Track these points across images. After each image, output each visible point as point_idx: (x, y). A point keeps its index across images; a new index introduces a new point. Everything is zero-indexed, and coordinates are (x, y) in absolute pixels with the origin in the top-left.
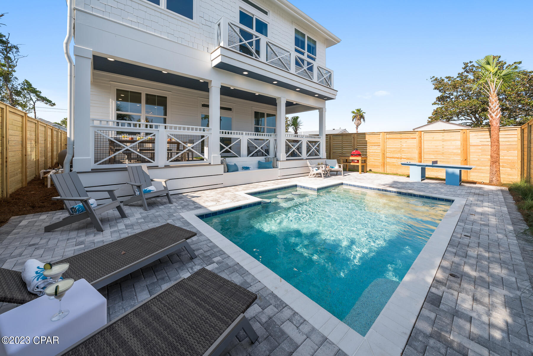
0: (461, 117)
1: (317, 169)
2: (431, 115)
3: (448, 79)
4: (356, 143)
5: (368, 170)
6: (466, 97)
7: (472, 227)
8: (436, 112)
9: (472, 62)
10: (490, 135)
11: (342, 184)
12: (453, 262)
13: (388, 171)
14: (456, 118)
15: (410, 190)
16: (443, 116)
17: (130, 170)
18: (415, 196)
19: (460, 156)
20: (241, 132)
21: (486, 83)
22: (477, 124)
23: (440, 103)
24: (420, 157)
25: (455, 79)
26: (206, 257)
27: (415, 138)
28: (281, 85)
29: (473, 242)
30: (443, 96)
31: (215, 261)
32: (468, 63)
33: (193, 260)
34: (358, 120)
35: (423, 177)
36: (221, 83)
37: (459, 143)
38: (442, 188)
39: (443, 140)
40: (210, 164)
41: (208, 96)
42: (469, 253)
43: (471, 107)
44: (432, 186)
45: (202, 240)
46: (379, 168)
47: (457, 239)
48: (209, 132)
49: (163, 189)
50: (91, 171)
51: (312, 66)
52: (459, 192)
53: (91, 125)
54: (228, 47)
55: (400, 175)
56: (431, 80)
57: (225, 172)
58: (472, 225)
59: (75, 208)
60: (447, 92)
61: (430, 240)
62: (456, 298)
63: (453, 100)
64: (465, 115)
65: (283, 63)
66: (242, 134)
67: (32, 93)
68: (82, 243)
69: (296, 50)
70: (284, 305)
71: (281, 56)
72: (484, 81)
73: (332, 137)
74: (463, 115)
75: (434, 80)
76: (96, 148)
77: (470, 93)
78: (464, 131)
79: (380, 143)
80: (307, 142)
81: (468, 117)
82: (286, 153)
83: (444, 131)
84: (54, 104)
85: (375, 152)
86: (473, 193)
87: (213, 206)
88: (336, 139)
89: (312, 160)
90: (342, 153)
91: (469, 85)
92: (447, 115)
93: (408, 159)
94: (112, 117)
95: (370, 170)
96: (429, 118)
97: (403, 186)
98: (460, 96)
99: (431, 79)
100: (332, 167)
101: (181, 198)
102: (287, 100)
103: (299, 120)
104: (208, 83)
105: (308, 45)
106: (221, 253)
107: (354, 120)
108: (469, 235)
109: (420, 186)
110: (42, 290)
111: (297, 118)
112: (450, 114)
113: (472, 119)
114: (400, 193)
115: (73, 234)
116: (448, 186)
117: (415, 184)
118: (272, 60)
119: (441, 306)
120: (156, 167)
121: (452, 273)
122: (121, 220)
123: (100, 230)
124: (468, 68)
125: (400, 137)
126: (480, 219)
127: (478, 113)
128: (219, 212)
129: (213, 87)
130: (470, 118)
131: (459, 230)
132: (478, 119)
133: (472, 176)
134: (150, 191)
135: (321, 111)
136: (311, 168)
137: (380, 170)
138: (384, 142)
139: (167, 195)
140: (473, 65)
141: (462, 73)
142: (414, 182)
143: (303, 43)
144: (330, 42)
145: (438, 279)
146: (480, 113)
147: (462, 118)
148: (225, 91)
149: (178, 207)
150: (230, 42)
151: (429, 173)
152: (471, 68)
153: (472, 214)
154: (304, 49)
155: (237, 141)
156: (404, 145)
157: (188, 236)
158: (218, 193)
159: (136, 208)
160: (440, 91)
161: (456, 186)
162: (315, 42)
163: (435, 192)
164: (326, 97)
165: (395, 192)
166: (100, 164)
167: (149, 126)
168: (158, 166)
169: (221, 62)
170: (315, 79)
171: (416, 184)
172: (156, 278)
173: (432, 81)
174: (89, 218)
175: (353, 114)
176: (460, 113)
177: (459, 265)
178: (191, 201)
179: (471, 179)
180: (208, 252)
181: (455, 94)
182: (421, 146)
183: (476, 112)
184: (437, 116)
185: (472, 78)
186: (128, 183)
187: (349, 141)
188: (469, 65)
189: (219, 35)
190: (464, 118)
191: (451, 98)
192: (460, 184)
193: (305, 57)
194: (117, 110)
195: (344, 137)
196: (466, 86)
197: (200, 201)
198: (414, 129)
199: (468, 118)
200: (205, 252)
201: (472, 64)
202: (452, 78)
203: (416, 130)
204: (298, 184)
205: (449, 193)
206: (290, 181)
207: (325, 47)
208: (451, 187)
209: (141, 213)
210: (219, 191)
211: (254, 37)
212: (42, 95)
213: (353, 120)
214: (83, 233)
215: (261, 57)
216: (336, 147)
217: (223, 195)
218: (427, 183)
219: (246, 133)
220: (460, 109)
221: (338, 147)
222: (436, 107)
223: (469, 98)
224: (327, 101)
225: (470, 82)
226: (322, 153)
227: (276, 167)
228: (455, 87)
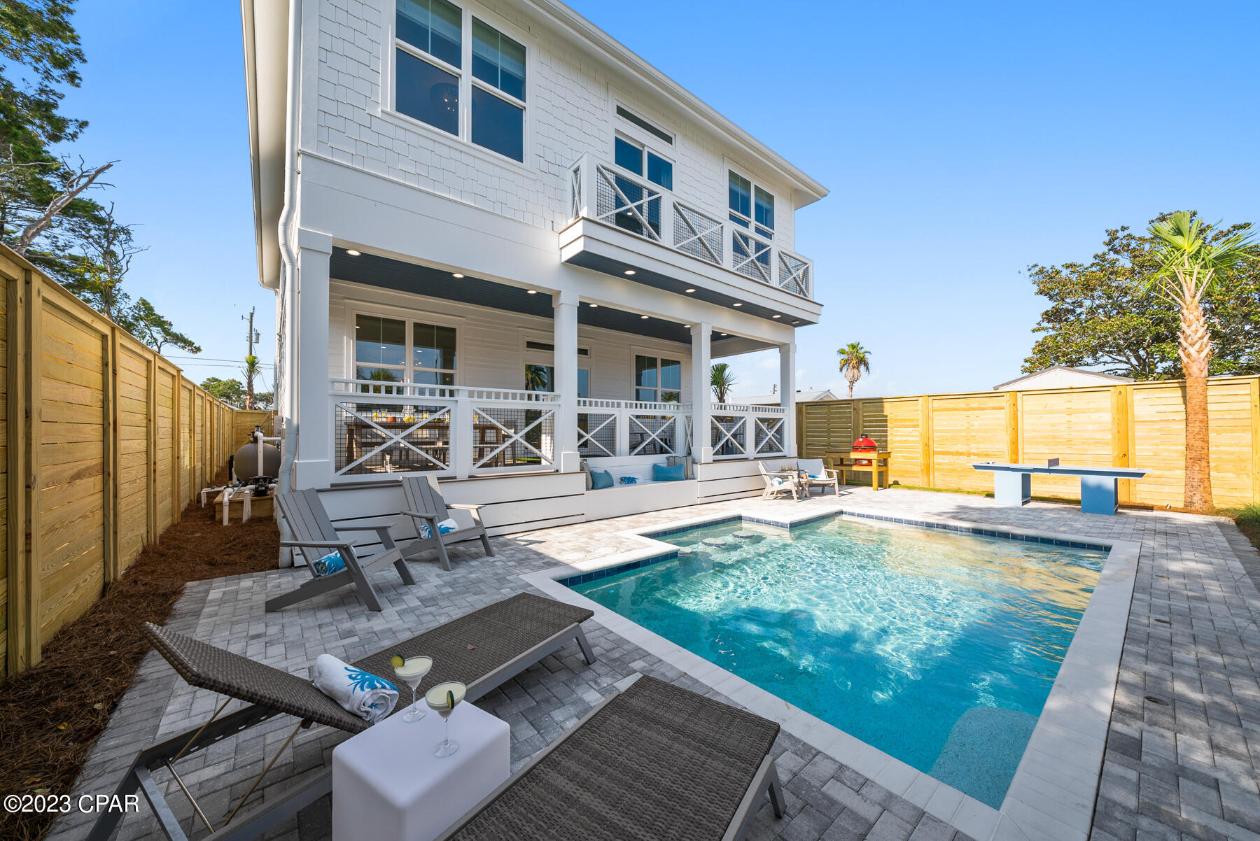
0: (1102, 356)
1: (780, 480)
2: (1029, 354)
3: (1069, 270)
4: (861, 422)
5: (890, 482)
6: (1115, 309)
7: (1168, 602)
8: (1042, 348)
9: (1127, 228)
10: (1184, 397)
11: (841, 513)
12: (1145, 674)
13: (939, 485)
14: (1090, 360)
15: (1002, 524)
16: (1058, 356)
17: (406, 485)
18: (1015, 537)
19: (1110, 447)
20: (616, 401)
21: (1174, 278)
22: (1142, 372)
23: (1050, 325)
24: (1015, 451)
25: (1086, 269)
26: (614, 660)
27: (1003, 408)
28: (704, 296)
29: (1180, 633)
30: (1057, 310)
31: (636, 668)
32: (1117, 231)
33: (590, 666)
34: (853, 367)
35: (1027, 496)
36: (580, 296)
37: (1107, 417)
38: (1076, 521)
39: (1070, 412)
40: (557, 471)
41: (552, 326)
42: (1176, 655)
43: (1127, 333)
44: (1051, 515)
45: (592, 628)
46: (917, 477)
47: (1142, 628)
48: (556, 403)
49: (474, 525)
50: (329, 487)
51: (767, 253)
52: (1117, 528)
53: (330, 392)
54: (597, 219)
55: (968, 493)
56: (1030, 273)
57: (587, 489)
58: (1167, 598)
59: (324, 563)
60: (1067, 300)
61: (1080, 627)
62: (1174, 744)
63: (1083, 317)
64: (1111, 352)
65: (706, 248)
66: (619, 405)
67: (155, 325)
68: (350, 633)
69: (732, 218)
70: (814, 752)
71: (704, 234)
72: (1168, 273)
73: (804, 407)
74: (1107, 352)
75: (1037, 273)
76: (339, 441)
77: (1125, 300)
78: (1120, 389)
79: (918, 420)
80: (756, 422)
81: (1120, 355)
82: (714, 445)
83: (1073, 391)
84: (198, 349)
85: (906, 441)
86: (1151, 530)
87: (580, 560)
88: (814, 413)
89: (768, 462)
90: (829, 444)
91: (1122, 282)
92: (1068, 354)
93: (987, 455)
94: (348, 374)
95: (896, 483)
96: (1026, 361)
97: (984, 516)
98: (1099, 306)
99: (1029, 270)
100: (813, 477)
101: (505, 544)
102: (715, 328)
103: (727, 372)
104: (550, 297)
105: (756, 205)
106: (645, 655)
107: (845, 369)
108: (1167, 619)
109: (1023, 516)
110: (369, 709)
111: (724, 367)
112: (1077, 352)
113: (1129, 360)
114: (977, 532)
115: (325, 616)
116: (1088, 515)
117: (1010, 511)
118: (685, 242)
119: (1144, 758)
120: (452, 479)
121: (1150, 695)
122: (405, 589)
123: (375, 608)
124: (1117, 243)
125: (964, 406)
126: (1183, 587)
127: (1145, 346)
128: (596, 573)
129: (563, 306)
130: (1124, 359)
131: (1140, 608)
132: (1144, 360)
133: (1139, 492)
134: (447, 530)
135: (785, 351)
136: (767, 479)
137: (919, 481)
138: (928, 419)
139: (483, 537)
140: (1129, 235)
141: (1104, 254)
142: (1005, 508)
143: (746, 201)
144: (804, 196)
145: (1123, 707)
146: (1148, 346)
147: (1106, 358)
148: (587, 315)
149: (510, 564)
150: (601, 208)
151: (1040, 486)
152: (1125, 242)
153: (1161, 575)
154: (748, 214)
155: (608, 421)
156: (976, 423)
157: (579, 617)
158: (581, 534)
159: (423, 564)
160: (1051, 298)
161: (1108, 516)
162: (770, 198)
163: (1062, 529)
164: (797, 319)
165: (968, 530)
166: (345, 474)
167: (447, 393)
168: (455, 478)
169: (584, 252)
170: (775, 281)
171: (1013, 511)
172: (533, 698)
173: (1031, 276)
174: (354, 583)
175: (842, 356)
176: (1102, 346)
177: (1159, 679)
178: (530, 550)
179: (1137, 500)
180: (614, 651)
181: (1087, 303)
182: (1017, 425)
183: (1139, 344)
184: (1045, 357)
185: (1128, 265)
186: (405, 512)
187: (844, 417)
188: (1120, 234)
189: (576, 193)
190: (1109, 360)
191: (1078, 312)
192: (1116, 513)
193: (750, 232)
194: (357, 360)
195: (832, 408)
196: (1114, 284)
197: (550, 551)
198: (996, 388)
199: (1119, 358)
200: (608, 651)
201: (1126, 232)
202: (1080, 266)
203: (1001, 389)
204: (744, 514)
205: (1093, 530)
206: (725, 507)
207: (793, 209)
208: (1096, 519)
209: (438, 576)
210: (579, 530)
211: (645, 192)
212: (174, 330)
213: (841, 370)
214: (341, 614)
215: (662, 236)
216: (815, 432)
217: (592, 539)
218: (1036, 509)
219: (626, 403)
220: (1100, 338)
221: (819, 432)
222: (1040, 336)
223: (1122, 310)
224: (797, 329)
225: (1124, 274)
226: (789, 446)
227: (692, 476)
228: (1087, 288)
